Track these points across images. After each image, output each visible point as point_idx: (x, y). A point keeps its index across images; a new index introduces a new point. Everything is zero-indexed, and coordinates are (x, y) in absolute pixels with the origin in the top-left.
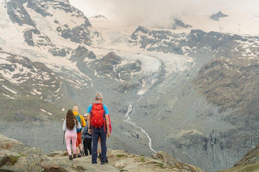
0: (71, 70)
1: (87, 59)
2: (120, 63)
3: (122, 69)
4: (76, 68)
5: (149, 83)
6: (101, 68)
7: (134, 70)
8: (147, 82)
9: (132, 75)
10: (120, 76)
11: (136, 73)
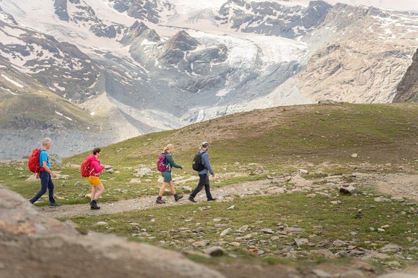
0: (121, 57)
1: (145, 42)
2: (195, 49)
3: (197, 57)
4: (129, 55)
5: (236, 79)
6: (164, 54)
7: (215, 59)
8: (233, 77)
9: (212, 66)
10: (192, 68)
11: (217, 64)
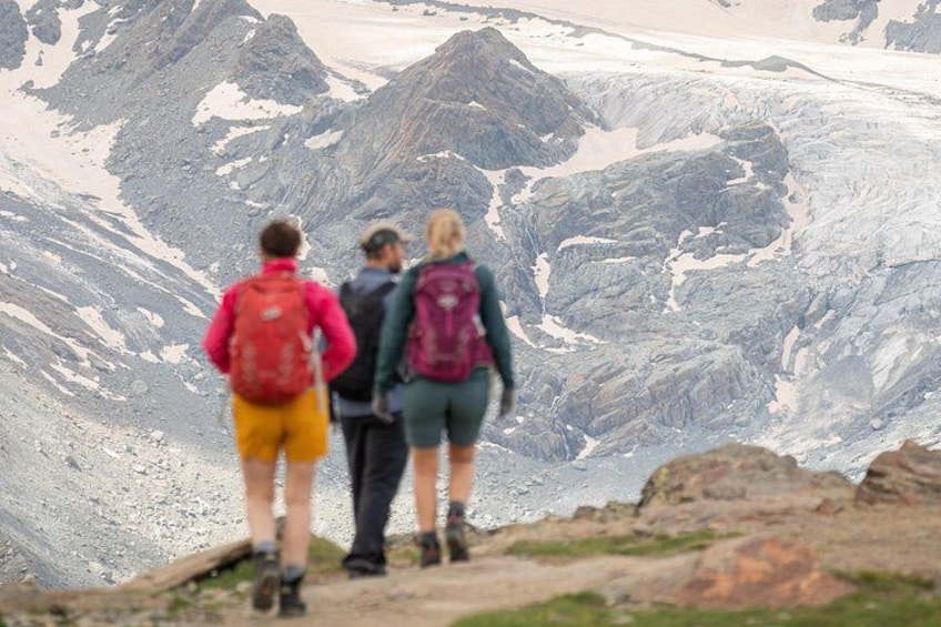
0: (51, 201)
1: (224, 100)
2: (568, 152)
3: (576, 217)
4: (108, 192)
5: (847, 369)
6: (355, 190)
7: (705, 231)
8: (827, 357)
9: (678, 280)
10: (543, 289)
11: (720, 261)
